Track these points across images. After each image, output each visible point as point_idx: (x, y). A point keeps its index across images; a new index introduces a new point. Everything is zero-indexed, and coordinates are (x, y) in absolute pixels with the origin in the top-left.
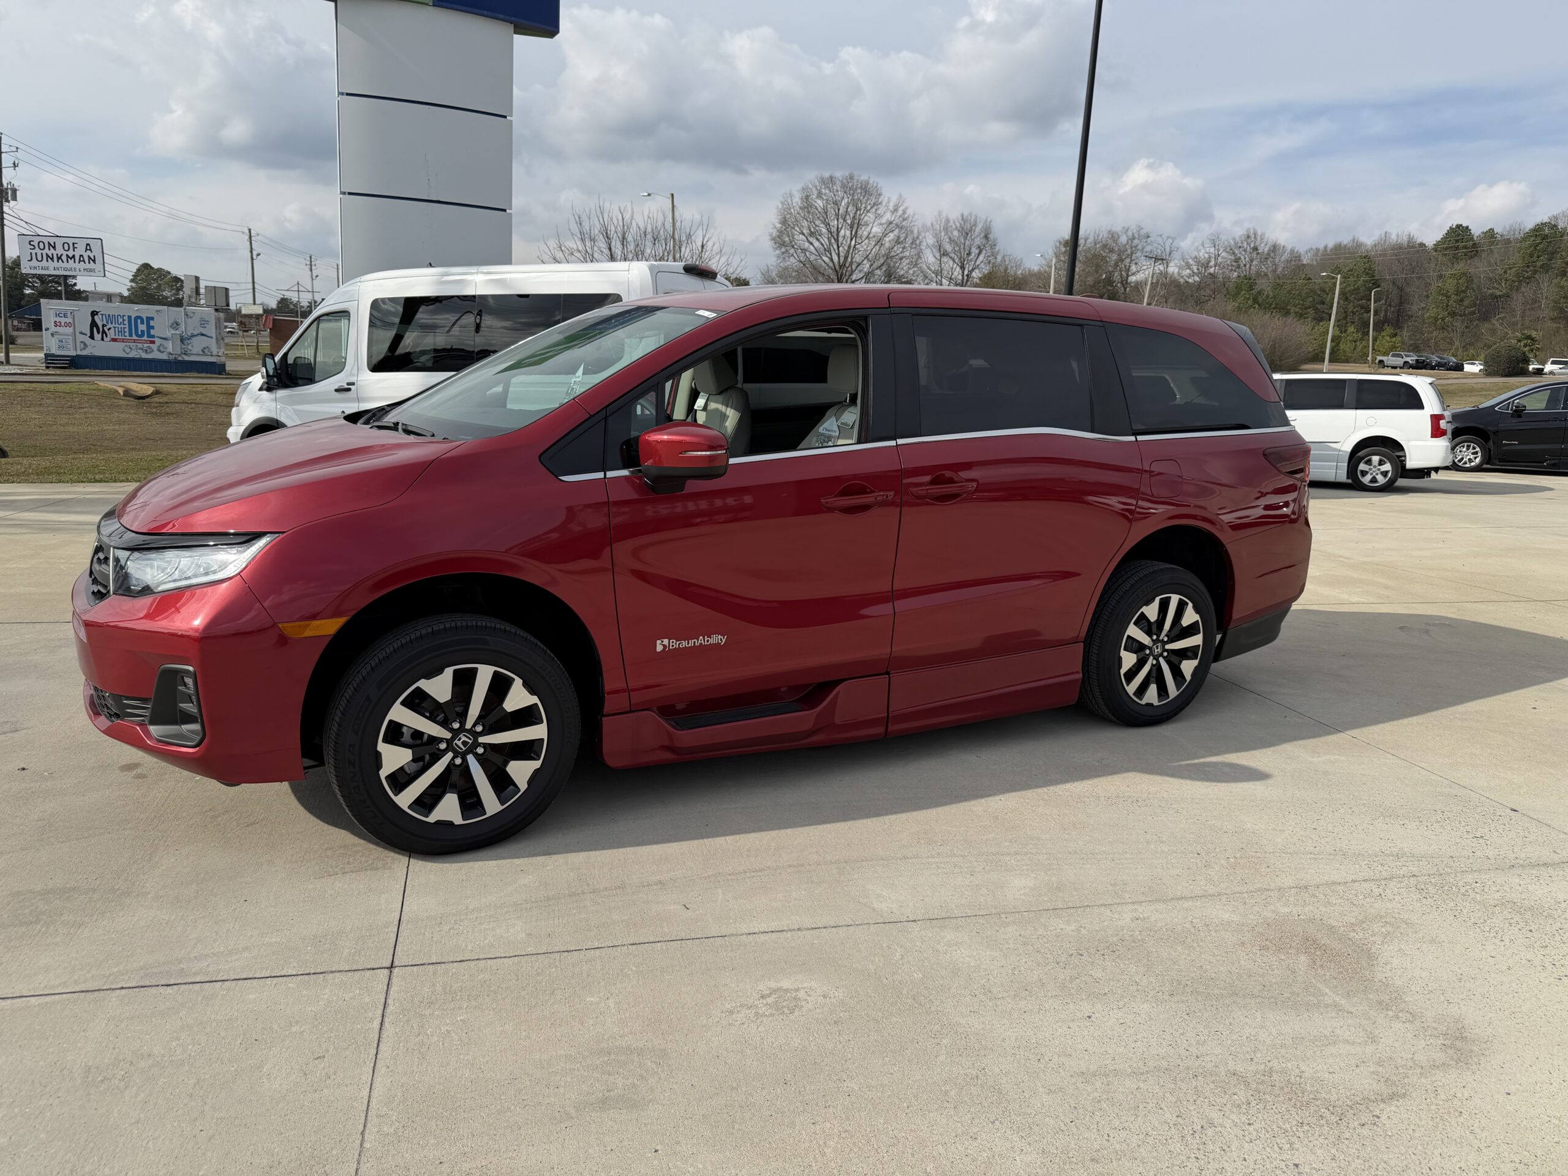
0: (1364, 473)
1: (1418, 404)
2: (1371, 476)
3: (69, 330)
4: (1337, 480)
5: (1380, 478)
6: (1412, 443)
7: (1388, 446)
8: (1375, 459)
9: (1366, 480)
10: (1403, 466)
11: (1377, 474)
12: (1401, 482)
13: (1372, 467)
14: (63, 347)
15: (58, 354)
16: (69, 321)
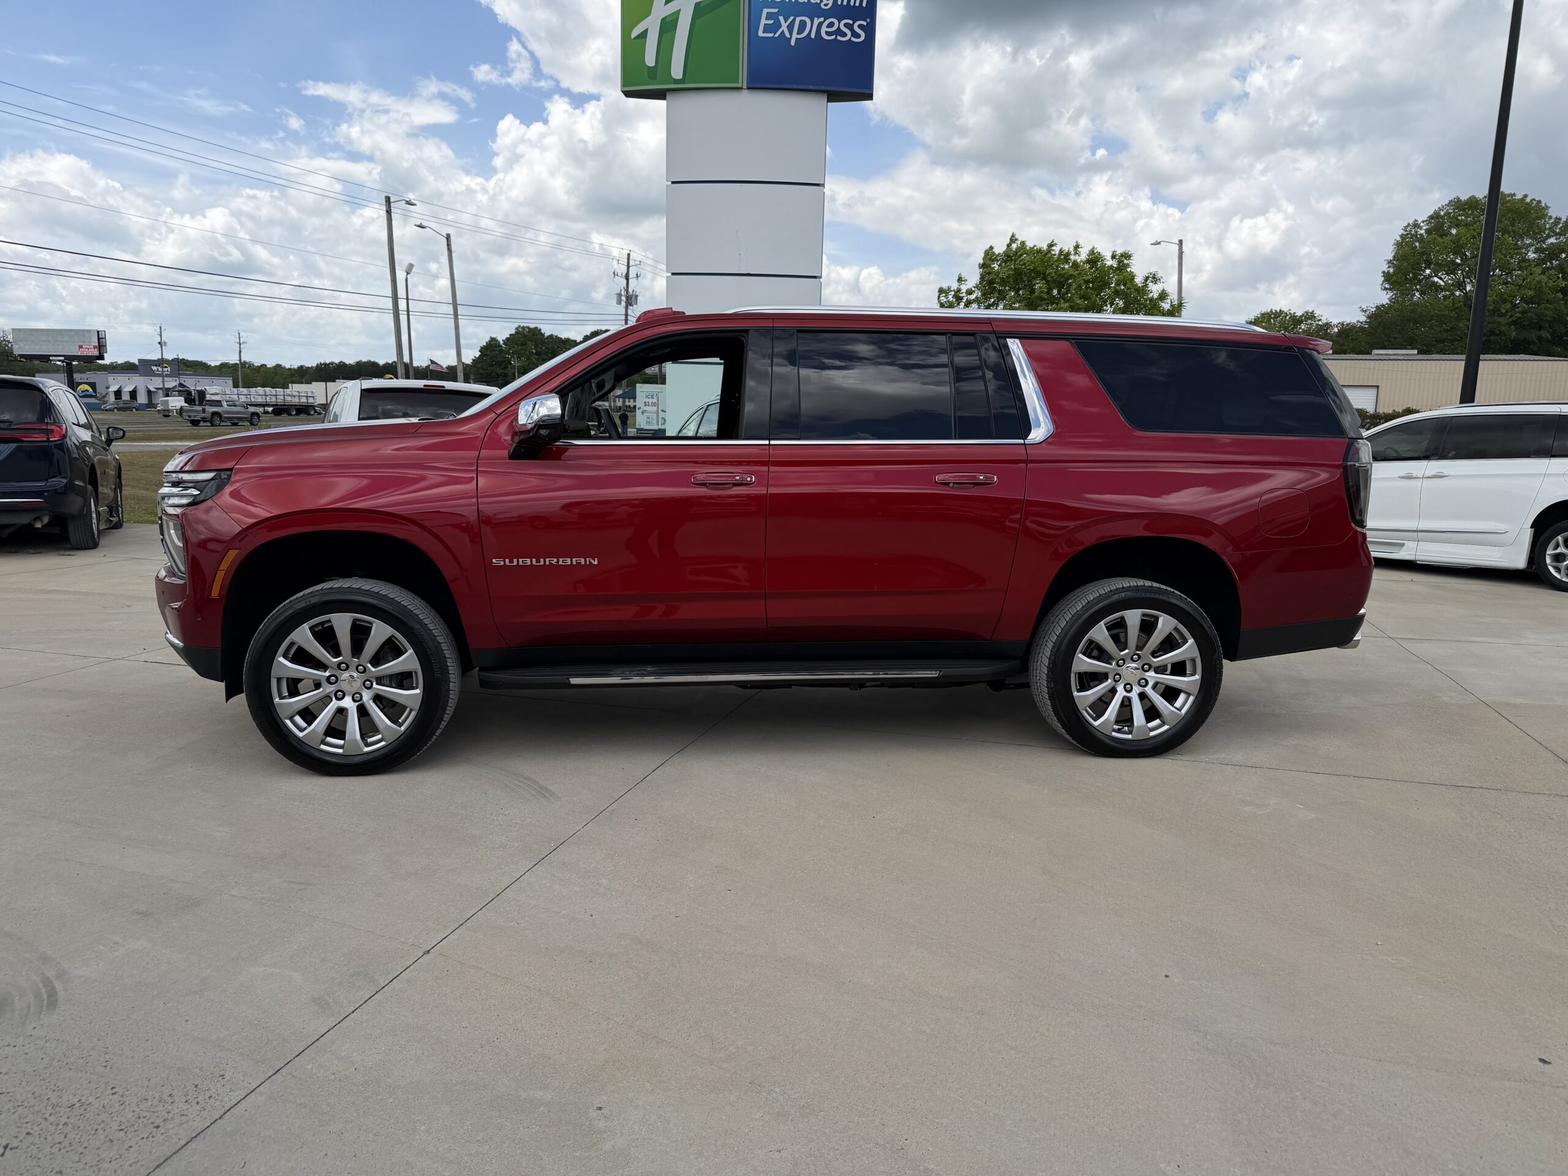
3: (655, 408)
14: (649, 422)
15: (645, 428)
16: (655, 400)
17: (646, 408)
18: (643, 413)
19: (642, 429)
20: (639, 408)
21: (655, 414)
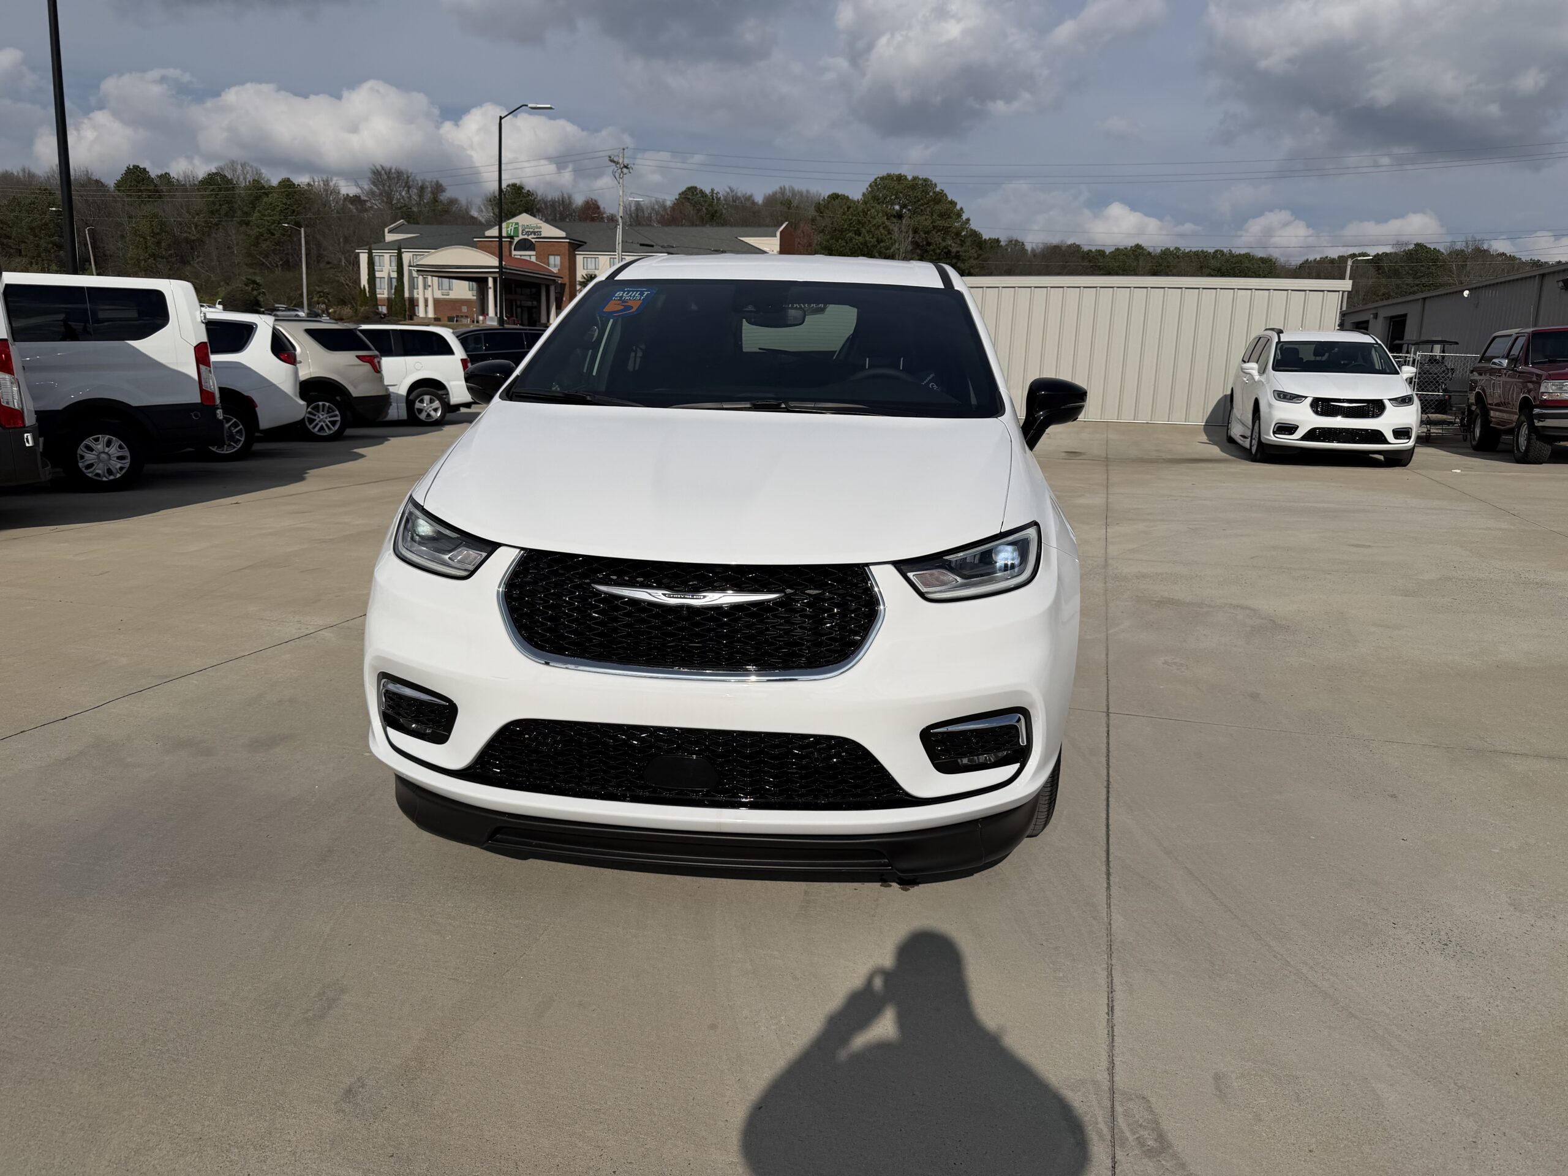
0: (420, 411)
1: (447, 350)
2: (426, 413)
4: (400, 419)
5: (432, 413)
6: (452, 383)
7: (432, 387)
8: (427, 398)
9: (423, 416)
10: (448, 404)
11: (430, 411)
12: (449, 416)
13: (425, 405)
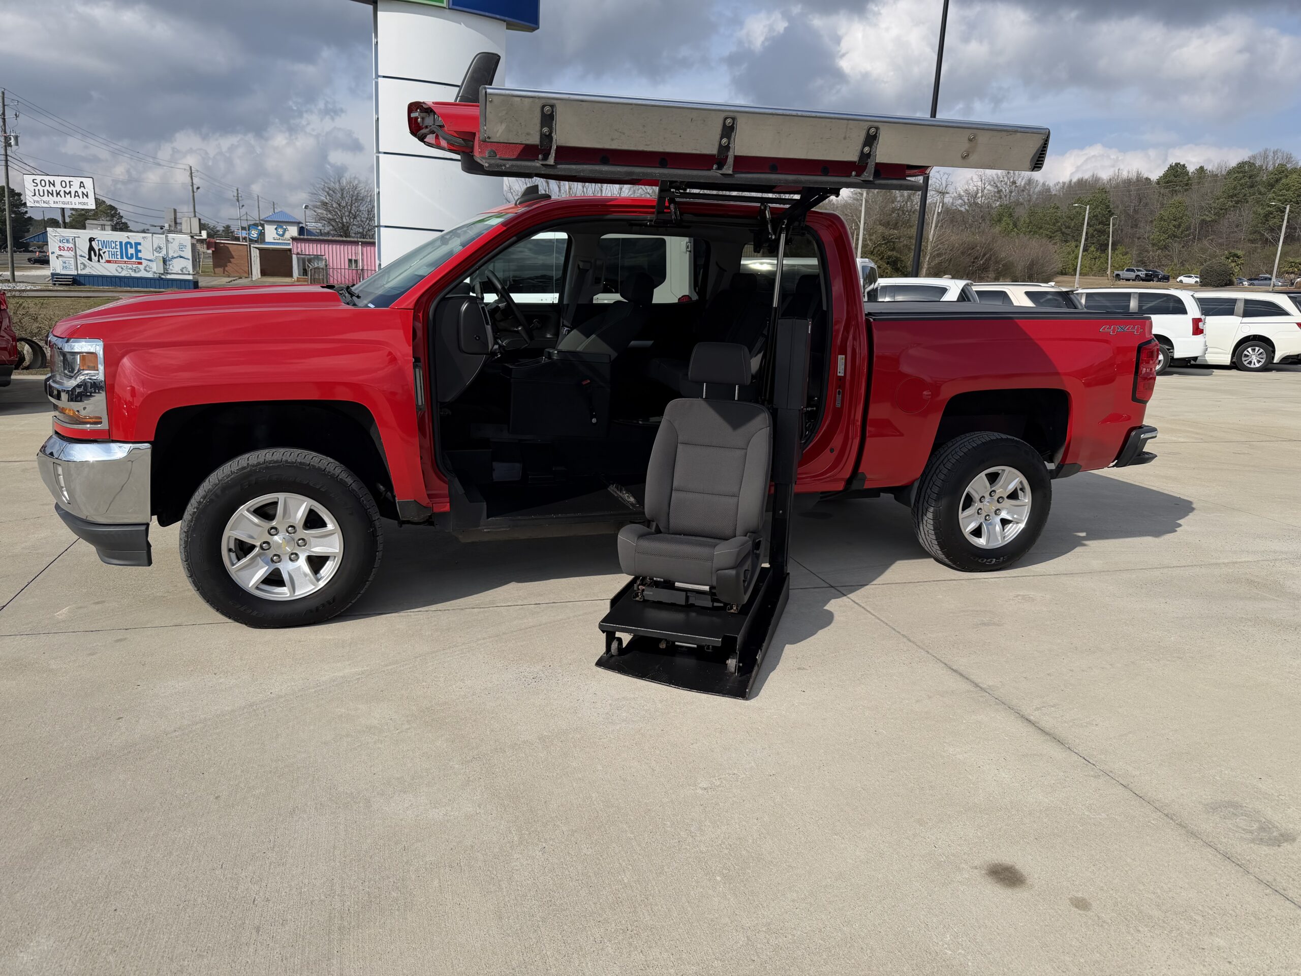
1: (1183, 311)
3: (71, 253)
6: (1179, 339)
7: (1162, 342)
10: (1173, 357)
12: (1171, 368)
14: (66, 267)
15: (62, 273)
16: (71, 245)
17: (62, 253)
18: (57, 258)
19: (58, 274)
20: (53, 253)
21: (73, 260)
